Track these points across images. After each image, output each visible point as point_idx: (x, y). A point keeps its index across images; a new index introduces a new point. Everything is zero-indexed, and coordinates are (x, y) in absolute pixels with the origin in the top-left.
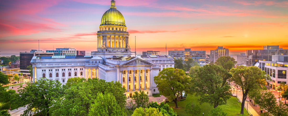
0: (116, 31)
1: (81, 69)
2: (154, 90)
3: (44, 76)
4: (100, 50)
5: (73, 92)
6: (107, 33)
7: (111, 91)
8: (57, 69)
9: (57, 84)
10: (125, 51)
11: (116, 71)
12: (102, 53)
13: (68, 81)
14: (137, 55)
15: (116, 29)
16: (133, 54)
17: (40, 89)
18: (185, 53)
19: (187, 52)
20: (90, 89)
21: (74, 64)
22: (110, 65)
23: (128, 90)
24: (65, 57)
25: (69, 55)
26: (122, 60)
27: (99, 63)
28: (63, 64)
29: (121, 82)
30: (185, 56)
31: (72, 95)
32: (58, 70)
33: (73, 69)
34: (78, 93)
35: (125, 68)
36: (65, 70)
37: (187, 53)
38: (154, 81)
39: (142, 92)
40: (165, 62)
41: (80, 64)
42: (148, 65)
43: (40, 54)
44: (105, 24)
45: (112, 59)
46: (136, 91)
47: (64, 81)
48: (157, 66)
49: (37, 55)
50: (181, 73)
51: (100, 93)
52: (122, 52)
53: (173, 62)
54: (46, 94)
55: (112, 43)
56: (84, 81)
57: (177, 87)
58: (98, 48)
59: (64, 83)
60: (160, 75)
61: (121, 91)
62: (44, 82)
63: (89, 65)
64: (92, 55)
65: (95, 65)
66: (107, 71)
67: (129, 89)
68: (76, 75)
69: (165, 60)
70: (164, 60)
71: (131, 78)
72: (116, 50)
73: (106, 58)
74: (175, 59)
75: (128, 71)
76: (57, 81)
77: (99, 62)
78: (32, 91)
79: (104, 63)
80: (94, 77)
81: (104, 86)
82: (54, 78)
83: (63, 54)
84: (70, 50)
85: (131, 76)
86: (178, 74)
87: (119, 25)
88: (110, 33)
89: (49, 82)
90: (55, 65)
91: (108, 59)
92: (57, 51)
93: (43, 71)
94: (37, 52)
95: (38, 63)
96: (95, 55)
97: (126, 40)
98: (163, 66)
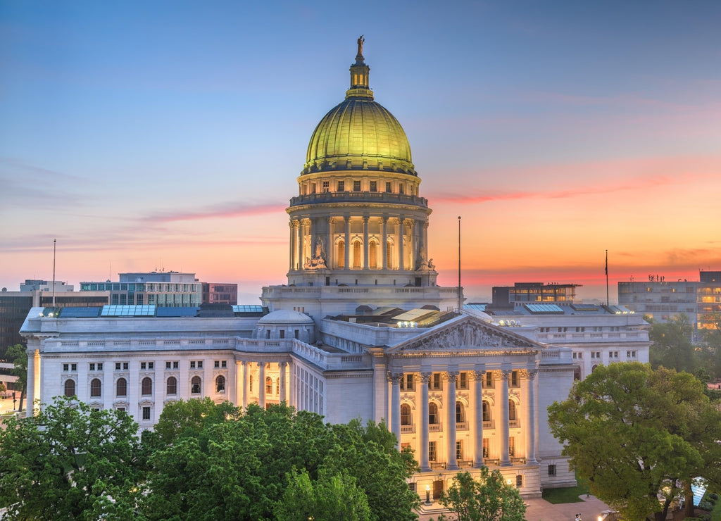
0: (373, 196)
1: (220, 364)
2: (552, 470)
3: (70, 388)
4: (298, 280)
5: (184, 465)
6: (330, 205)
7: (348, 465)
8: (121, 360)
9: (119, 426)
10: (409, 285)
11: (372, 376)
12: (307, 295)
13: (163, 416)
14: (465, 302)
15: (373, 186)
16: (447, 300)
17: (54, 443)
18: (706, 294)
19: (712, 289)
20: (257, 455)
21: (191, 342)
22: (345, 349)
23: (424, 462)
24: (156, 310)
25: (170, 301)
26: (399, 324)
27: (297, 337)
28: (148, 342)
29: (394, 426)
30: (701, 307)
31: (181, 476)
32: (126, 366)
33: (184, 363)
34: (204, 468)
35: (412, 361)
36: (151, 366)
37: (712, 294)
38: (548, 429)
39: (490, 474)
40: (601, 335)
41: (214, 341)
42: (519, 350)
43: (59, 300)
44: (326, 167)
45: (352, 321)
46: (464, 472)
47: (147, 413)
48: (562, 355)
49: (45, 301)
50: (684, 388)
51: (299, 473)
52: (398, 291)
53: (644, 336)
54: (76, 467)
55: (351, 248)
56: (229, 418)
57: (664, 459)
58: (291, 273)
59: (146, 422)
60: (578, 399)
61: (394, 468)
62: (68, 416)
63: (254, 348)
64: (268, 304)
65: (275, 349)
66: (330, 373)
67: (431, 459)
68: (196, 389)
69: (601, 328)
70: (595, 328)
71: (439, 410)
72: (371, 281)
73: (328, 317)
74: (651, 322)
75: (425, 377)
76: (121, 413)
77: (297, 332)
78: (22, 452)
79: (317, 337)
80: (274, 398)
81: (317, 444)
82: (109, 399)
83: (146, 300)
84: (174, 280)
85: (441, 399)
86: (671, 395)
87: (386, 169)
88: (346, 204)
89: (88, 414)
90: (116, 343)
91: (333, 318)
92: (124, 287)
93: (66, 367)
94: (47, 290)
95: (48, 335)
96: (278, 300)
97: (417, 233)
98: (593, 356)
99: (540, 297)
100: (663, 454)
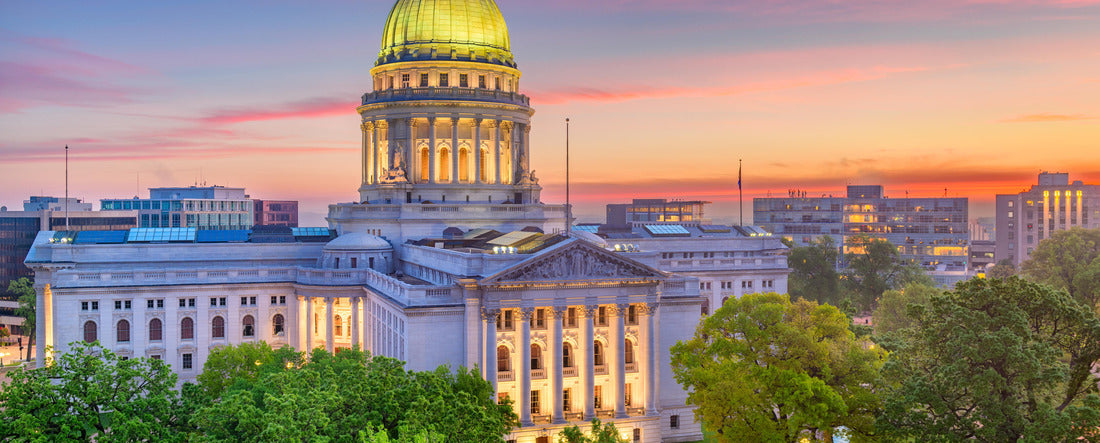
0: (464, 93)
1: (278, 300)
2: (674, 422)
3: (91, 331)
4: (373, 196)
5: (235, 424)
6: (411, 103)
7: (435, 420)
8: (155, 296)
9: (153, 378)
10: (508, 202)
11: (463, 313)
12: (384, 215)
13: (209, 365)
14: (574, 223)
15: (464, 79)
16: (553, 220)
17: (72, 400)
18: (852, 212)
19: (861, 205)
20: (325, 410)
21: (241, 273)
22: (431, 280)
23: (525, 415)
24: (197, 234)
25: (215, 222)
26: (496, 249)
27: (371, 266)
28: (186, 274)
29: (490, 373)
30: (848, 227)
31: (232, 437)
32: (161, 303)
33: (233, 300)
34: (260, 427)
35: (510, 294)
36: (192, 302)
37: (860, 212)
38: (671, 372)
39: (602, 428)
40: (733, 261)
41: (270, 272)
42: (637, 280)
43: (75, 221)
44: (405, 56)
45: (439, 246)
46: (572, 426)
47: (187, 361)
48: (687, 285)
49: (55, 223)
50: (825, 324)
51: (376, 430)
52: (494, 209)
53: (782, 263)
54: (100, 428)
55: (437, 156)
56: (289, 365)
57: (803, 406)
58: (365, 187)
59: (187, 371)
60: (706, 337)
61: (490, 422)
62: (89, 367)
63: (319, 280)
64: (335, 225)
65: (346, 281)
66: (412, 310)
67: (533, 411)
68: (249, 331)
69: (733, 253)
70: (726, 253)
71: (543, 353)
72: (462, 197)
73: (409, 241)
74: (790, 245)
75: (527, 313)
76: (156, 361)
77: (371, 259)
78: (32, 412)
79: (397, 267)
80: (344, 340)
81: (398, 396)
82: (140, 344)
83: (183, 221)
84: (218, 197)
85: (545, 340)
86: (811, 332)
87: (479, 60)
88: (431, 102)
89: (114, 364)
90: (147, 275)
91: (415, 243)
92: (156, 205)
93: (85, 306)
94: (58, 209)
95: (61, 266)
96: (349, 221)
97: (517, 138)
98: (723, 287)
99: (662, 217)
100: (801, 400)
